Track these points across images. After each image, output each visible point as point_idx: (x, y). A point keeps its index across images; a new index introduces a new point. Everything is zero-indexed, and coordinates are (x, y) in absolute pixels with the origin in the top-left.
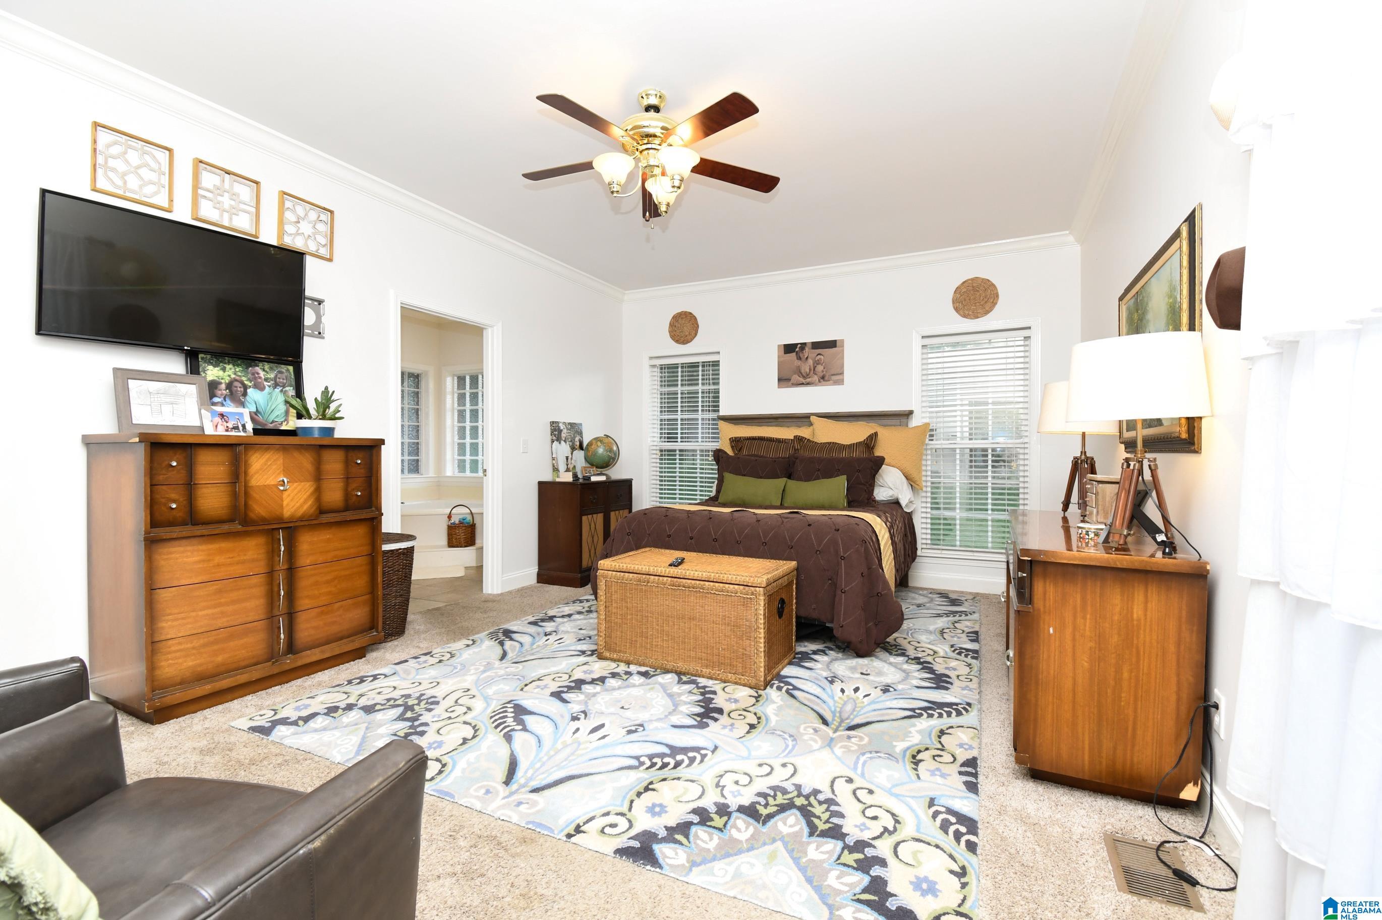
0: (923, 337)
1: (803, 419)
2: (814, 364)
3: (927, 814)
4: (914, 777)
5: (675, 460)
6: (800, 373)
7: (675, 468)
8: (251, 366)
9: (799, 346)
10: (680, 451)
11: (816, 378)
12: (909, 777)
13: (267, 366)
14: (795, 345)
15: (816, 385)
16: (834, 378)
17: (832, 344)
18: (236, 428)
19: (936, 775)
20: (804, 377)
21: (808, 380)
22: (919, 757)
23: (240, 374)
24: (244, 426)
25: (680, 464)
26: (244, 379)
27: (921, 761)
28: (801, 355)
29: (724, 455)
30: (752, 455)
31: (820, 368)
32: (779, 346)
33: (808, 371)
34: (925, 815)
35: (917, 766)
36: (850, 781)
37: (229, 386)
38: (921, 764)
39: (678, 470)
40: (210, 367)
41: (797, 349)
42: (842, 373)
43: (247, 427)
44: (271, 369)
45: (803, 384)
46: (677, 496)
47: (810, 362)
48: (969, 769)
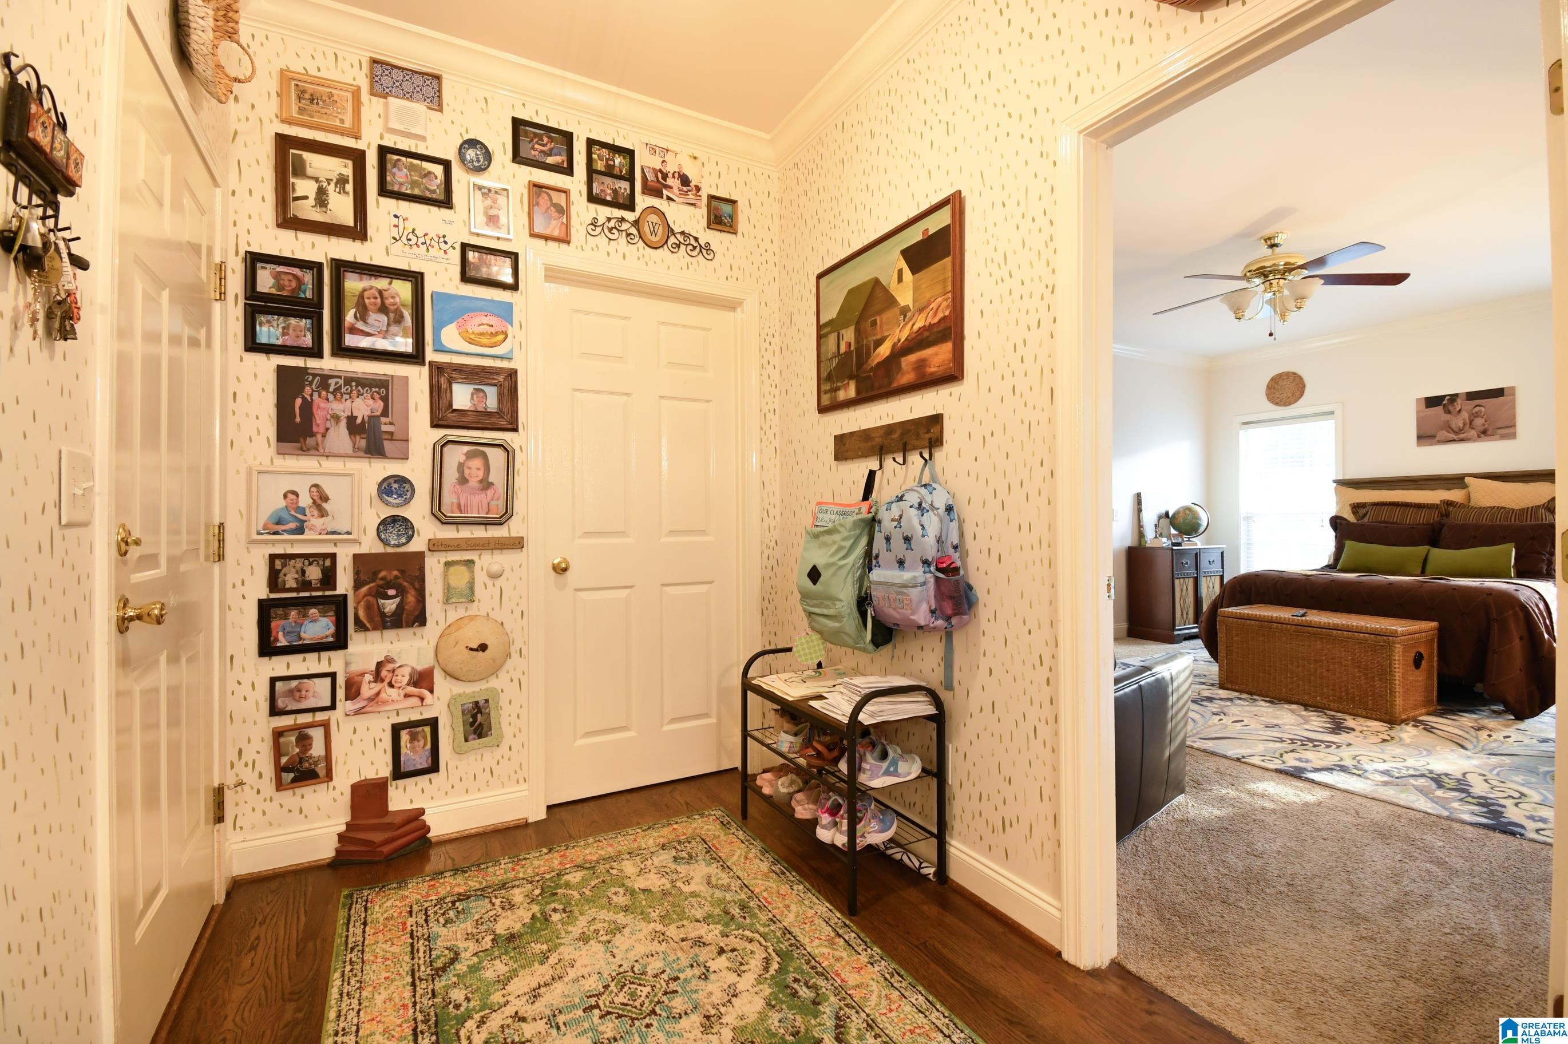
1: (1457, 481)
2: (1470, 417)
9: (1447, 398)
11: (1473, 433)
14: (1443, 397)
15: (1474, 441)
17: (1498, 393)
20: (1455, 432)
28: (1451, 408)
29: (1344, 522)
30: (1380, 522)
31: (1479, 422)
32: (1418, 400)
33: (1461, 425)
41: (1445, 402)
42: (1514, 426)
45: (1454, 440)
47: (1465, 415)
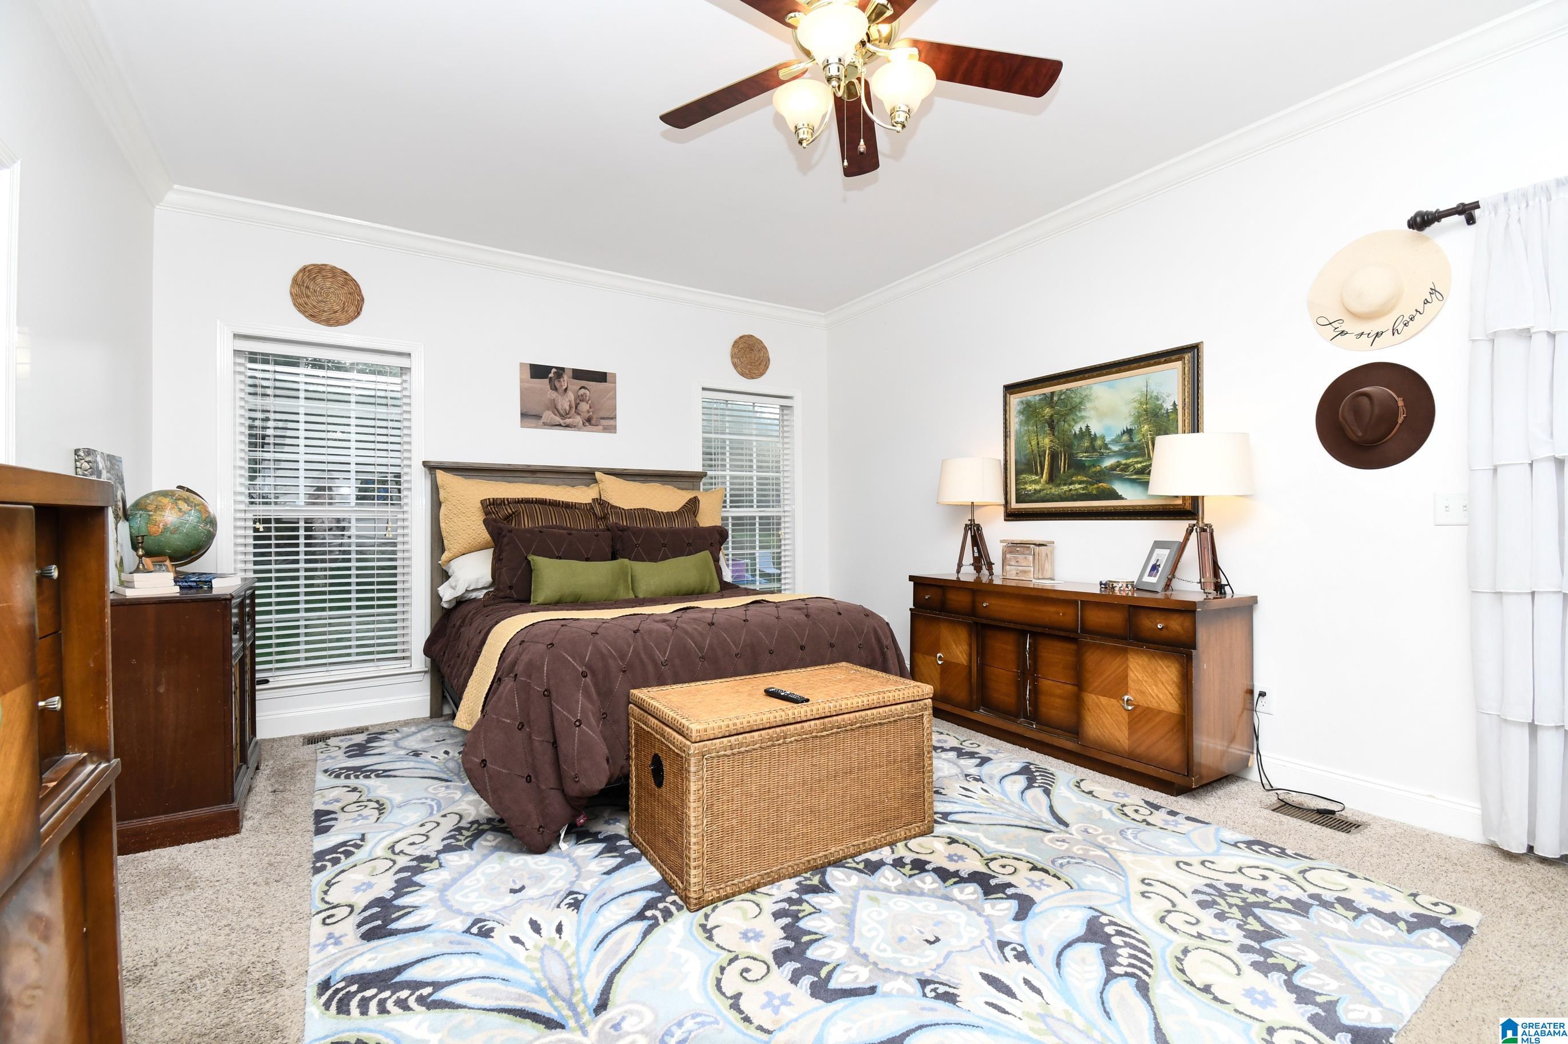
0: (704, 389)
2: (575, 400)
5: (297, 537)
6: (555, 409)
7: (297, 553)
9: (554, 370)
10: (307, 521)
11: (578, 420)
14: (548, 368)
15: (579, 429)
16: (604, 422)
17: (601, 377)
20: (561, 416)
21: (568, 421)
25: (307, 545)
28: (557, 384)
31: (584, 407)
32: (522, 365)
33: (567, 408)
39: (302, 557)
41: (551, 375)
42: (614, 418)
45: (560, 425)
46: (302, 606)
47: (571, 396)
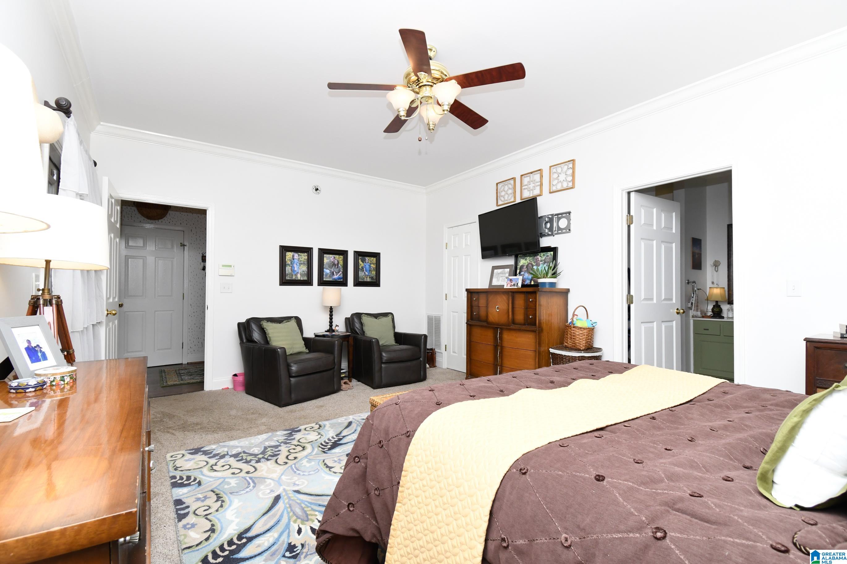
3: (199, 478)
4: (215, 490)
8: (536, 256)
12: (219, 490)
13: (542, 254)
18: (514, 285)
19: (203, 497)
22: (219, 503)
23: (531, 260)
24: (517, 284)
26: (533, 262)
27: (217, 501)
34: (200, 477)
35: (217, 497)
36: (248, 473)
37: (527, 266)
38: (216, 499)
40: (522, 260)
43: (518, 284)
44: (544, 255)
48: (182, 512)
